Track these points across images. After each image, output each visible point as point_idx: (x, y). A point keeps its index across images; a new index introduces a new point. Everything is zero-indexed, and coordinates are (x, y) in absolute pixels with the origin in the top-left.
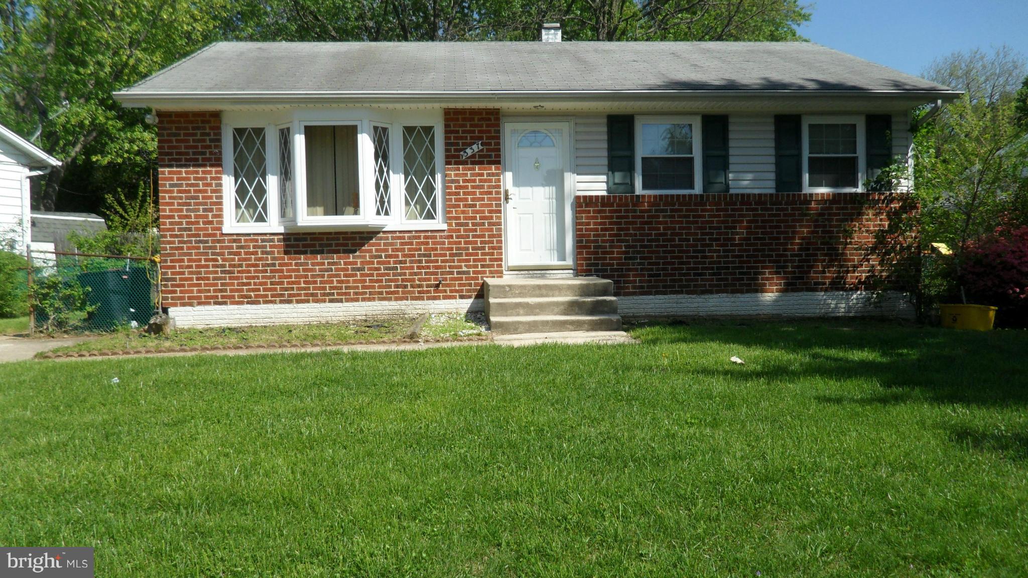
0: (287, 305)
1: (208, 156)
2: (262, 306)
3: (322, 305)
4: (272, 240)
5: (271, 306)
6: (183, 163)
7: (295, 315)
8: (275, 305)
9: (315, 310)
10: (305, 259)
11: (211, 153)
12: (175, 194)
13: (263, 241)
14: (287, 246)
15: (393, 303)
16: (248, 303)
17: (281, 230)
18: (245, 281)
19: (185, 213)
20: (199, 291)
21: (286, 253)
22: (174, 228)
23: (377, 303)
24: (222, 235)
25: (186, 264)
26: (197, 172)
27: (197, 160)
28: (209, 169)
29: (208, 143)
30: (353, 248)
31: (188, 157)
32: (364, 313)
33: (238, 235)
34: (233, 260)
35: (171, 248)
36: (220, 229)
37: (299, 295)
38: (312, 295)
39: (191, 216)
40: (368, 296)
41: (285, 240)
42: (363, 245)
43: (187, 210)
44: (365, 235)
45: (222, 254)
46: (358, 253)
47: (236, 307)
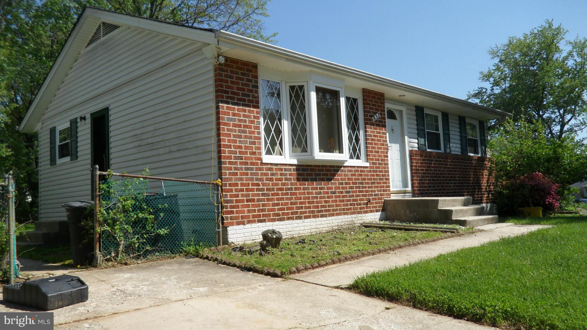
0: (299, 220)
1: (251, 98)
2: (286, 222)
3: (318, 219)
4: (290, 170)
5: (290, 221)
6: (236, 101)
7: (303, 228)
8: (293, 221)
9: (314, 224)
10: (308, 185)
11: (253, 96)
12: (231, 127)
13: (285, 170)
14: (298, 174)
15: (349, 216)
16: (278, 220)
17: (295, 162)
18: (276, 202)
19: (238, 144)
20: (249, 211)
21: (298, 180)
22: (231, 156)
23: (342, 217)
24: (262, 164)
25: (240, 188)
26: (245, 111)
27: (244, 100)
28: (252, 109)
29: (251, 88)
30: (331, 177)
31: (239, 97)
32: (336, 224)
33: (271, 164)
34: (269, 185)
35: (230, 173)
36: (261, 159)
37: (305, 212)
38: (313, 212)
39: (242, 146)
40: (338, 212)
41: (297, 170)
42: (335, 175)
43: (240, 142)
44: (335, 168)
45: (261, 180)
46: (332, 181)
47: (271, 223)
